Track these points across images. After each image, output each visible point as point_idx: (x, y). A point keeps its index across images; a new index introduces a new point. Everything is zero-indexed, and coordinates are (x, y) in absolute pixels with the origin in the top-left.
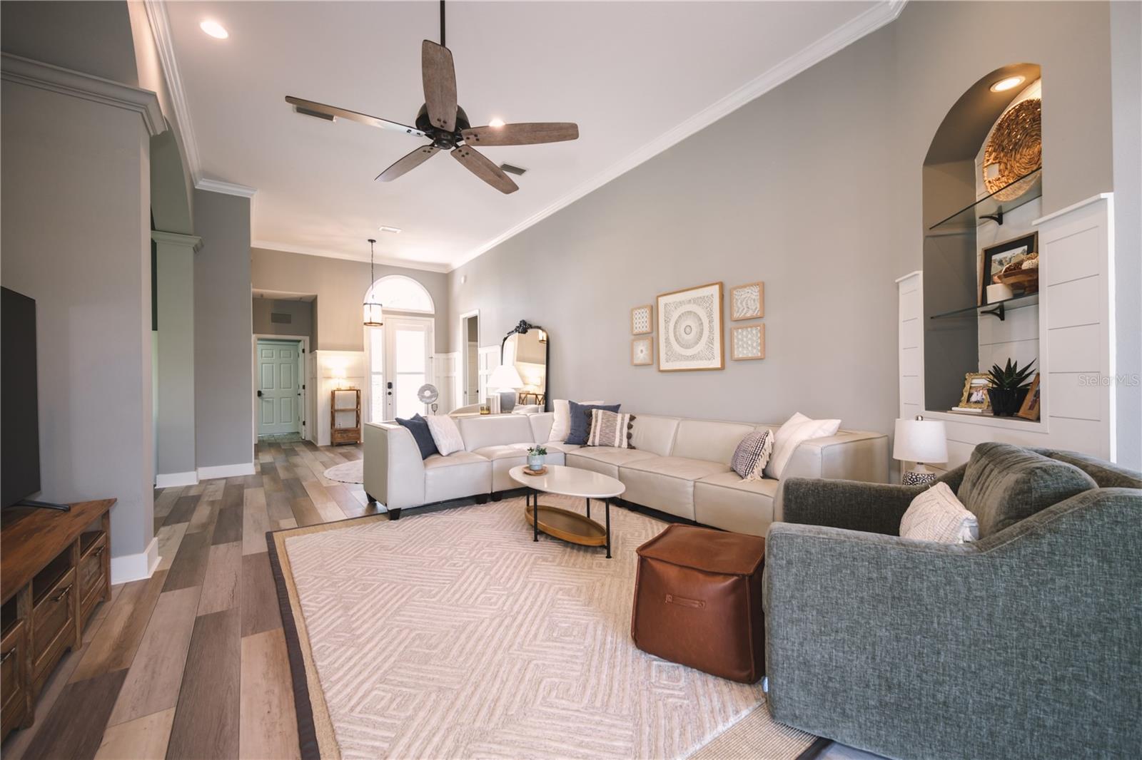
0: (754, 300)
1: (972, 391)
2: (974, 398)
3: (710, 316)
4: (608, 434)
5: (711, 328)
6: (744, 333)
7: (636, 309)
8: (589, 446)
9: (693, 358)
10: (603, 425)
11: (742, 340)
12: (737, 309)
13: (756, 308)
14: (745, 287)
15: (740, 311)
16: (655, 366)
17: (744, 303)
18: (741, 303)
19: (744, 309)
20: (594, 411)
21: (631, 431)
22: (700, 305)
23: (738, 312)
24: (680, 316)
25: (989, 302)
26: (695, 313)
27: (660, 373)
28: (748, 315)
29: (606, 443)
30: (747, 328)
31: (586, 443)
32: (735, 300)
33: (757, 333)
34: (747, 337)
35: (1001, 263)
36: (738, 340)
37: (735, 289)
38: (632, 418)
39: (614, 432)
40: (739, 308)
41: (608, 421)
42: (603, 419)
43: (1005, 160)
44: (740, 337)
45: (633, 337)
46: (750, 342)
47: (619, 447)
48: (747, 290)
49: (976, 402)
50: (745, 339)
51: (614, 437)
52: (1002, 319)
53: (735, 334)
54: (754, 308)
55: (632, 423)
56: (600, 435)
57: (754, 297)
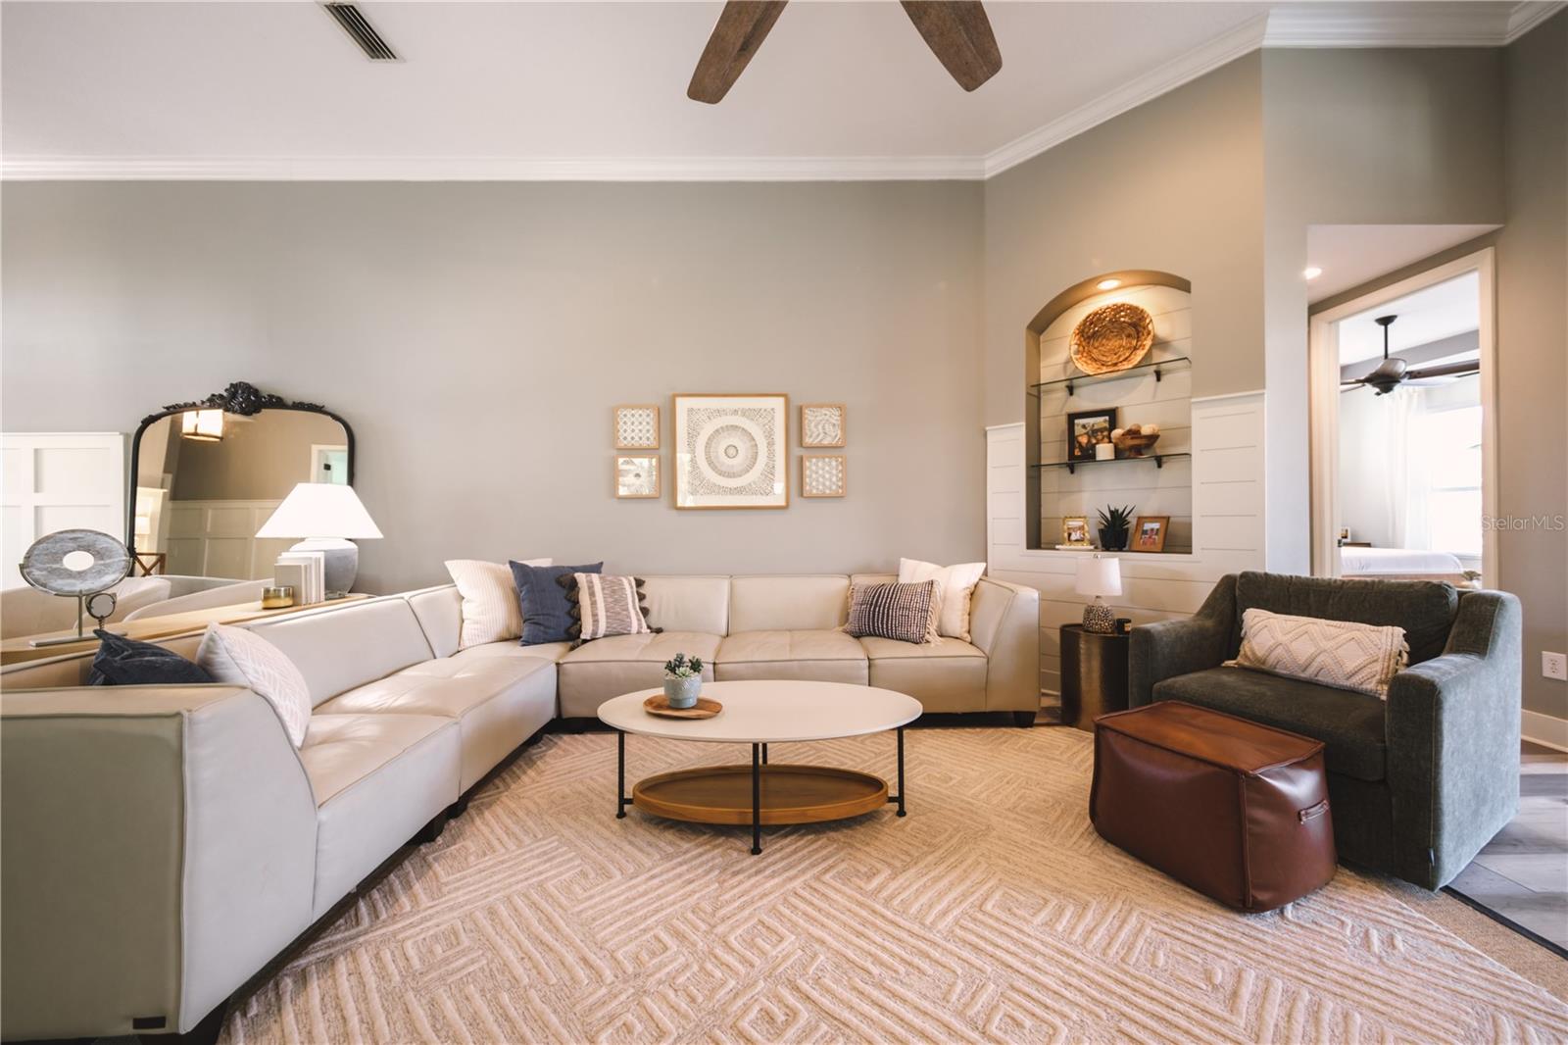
0: (834, 425)
1: (1071, 531)
2: (1073, 537)
3: (770, 437)
4: (619, 613)
5: (771, 455)
6: (820, 464)
7: (626, 407)
8: (585, 641)
9: (740, 491)
10: (610, 600)
11: (817, 473)
12: (809, 433)
13: (836, 436)
14: (821, 406)
15: (814, 435)
16: (664, 501)
17: (820, 427)
18: (816, 426)
19: (818, 435)
20: (580, 577)
21: (645, 604)
22: (753, 420)
23: (811, 436)
24: (717, 431)
25: (1098, 459)
26: (743, 429)
27: (674, 512)
28: (826, 442)
29: (619, 629)
30: (824, 458)
31: (579, 637)
32: (807, 421)
33: (837, 466)
34: (823, 469)
35: (1084, 427)
36: (812, 471)
37: (808, 406)
38: (639, 583)
39: (627, 610)
40: (813, 433)
41: (614, 591)
42: (603, 589)
43: (1084, 344)
44: (814, 468)
45: (615, 452)
46: (827, 476)
47: (639, 632)
48: (824, 411)
49: (1077, 541)
50: (821, 472)
51: (629, 617)
52: (1072, 472)
53: (808, 464)
54: (834, 434)
55: (642, 591)
56: (607, 617)
57: (834, 422)
